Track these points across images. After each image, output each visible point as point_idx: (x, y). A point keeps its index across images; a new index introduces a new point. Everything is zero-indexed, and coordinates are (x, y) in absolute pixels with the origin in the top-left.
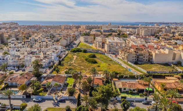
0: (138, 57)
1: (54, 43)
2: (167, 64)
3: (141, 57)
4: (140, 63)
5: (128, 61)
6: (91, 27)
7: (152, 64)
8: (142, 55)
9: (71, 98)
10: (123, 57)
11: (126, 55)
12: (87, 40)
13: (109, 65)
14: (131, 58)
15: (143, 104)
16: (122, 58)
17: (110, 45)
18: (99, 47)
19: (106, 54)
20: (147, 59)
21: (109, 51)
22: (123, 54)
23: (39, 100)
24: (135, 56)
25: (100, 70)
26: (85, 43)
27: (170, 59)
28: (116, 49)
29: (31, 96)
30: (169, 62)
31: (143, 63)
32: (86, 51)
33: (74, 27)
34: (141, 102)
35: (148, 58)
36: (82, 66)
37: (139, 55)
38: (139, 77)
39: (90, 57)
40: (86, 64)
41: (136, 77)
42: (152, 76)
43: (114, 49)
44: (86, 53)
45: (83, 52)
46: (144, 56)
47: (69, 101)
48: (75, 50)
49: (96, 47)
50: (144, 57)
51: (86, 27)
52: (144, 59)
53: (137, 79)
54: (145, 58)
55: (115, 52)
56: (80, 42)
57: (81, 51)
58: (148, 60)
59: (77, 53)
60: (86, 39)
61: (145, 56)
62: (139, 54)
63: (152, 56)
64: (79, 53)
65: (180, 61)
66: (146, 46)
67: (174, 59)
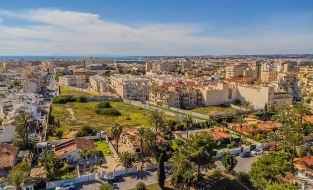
0: (182, 99)
1: (12, 90)
2: (224, 105)
3: (186, 98)
4: (188, 107)
5: (170, 106)
6: (62, 63)
7: (205, 107)
8: (188, 96)
9: (130, 170)
10: (159, 101)
11: (164, 97)
12: (74, 82)
13: (145, 115)
14: (174, 101)
15: (243, 157)
16: (156, 104)
17: (128, 85)
18: (106, 92)
19: (126, 101)
20: (195, 100)
21: (127, 96)
22: (159, 96)
23: (70, 187)
24: (178, 97)
25: (135, 124)
26: (72, 88)
27: (225, 98)
28: (138, 92)
29: (47, 183)
30: (224, 102)
31: (191, 107)
32: (86, 99)
33: (30, 64)
34: (239, 155)
35: (196, 98)
36: (98, 122)
37: (183, 96)
38: (205, 125)
39: (100, 107)
40: (104, 119)
41: (202, 126)
42: (226, 120)
43: (136, 92)
44: (86, 102)
45: (79, 102)
46: (190, 96)
47: (130, 177)
48: (62, 100)
49: (99, 91)
50: (191, 98)
51: (53, 63)
52: (190, 101)
53: (204, 127)
54: (193, 99)
55: (138, 97)
56: (59, 87)
57: (74, 100)
58: (196, 103)
59: (69, 103)
60: (73, 80)
61: (193, 97)
62: (184, 94)
63: (201, 95)
64: (73, 103)
65: (238, 100)
66: (184, 84)
67: (230, 97)
